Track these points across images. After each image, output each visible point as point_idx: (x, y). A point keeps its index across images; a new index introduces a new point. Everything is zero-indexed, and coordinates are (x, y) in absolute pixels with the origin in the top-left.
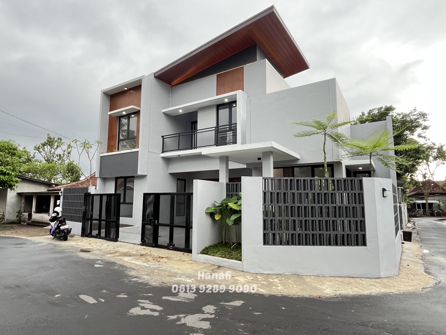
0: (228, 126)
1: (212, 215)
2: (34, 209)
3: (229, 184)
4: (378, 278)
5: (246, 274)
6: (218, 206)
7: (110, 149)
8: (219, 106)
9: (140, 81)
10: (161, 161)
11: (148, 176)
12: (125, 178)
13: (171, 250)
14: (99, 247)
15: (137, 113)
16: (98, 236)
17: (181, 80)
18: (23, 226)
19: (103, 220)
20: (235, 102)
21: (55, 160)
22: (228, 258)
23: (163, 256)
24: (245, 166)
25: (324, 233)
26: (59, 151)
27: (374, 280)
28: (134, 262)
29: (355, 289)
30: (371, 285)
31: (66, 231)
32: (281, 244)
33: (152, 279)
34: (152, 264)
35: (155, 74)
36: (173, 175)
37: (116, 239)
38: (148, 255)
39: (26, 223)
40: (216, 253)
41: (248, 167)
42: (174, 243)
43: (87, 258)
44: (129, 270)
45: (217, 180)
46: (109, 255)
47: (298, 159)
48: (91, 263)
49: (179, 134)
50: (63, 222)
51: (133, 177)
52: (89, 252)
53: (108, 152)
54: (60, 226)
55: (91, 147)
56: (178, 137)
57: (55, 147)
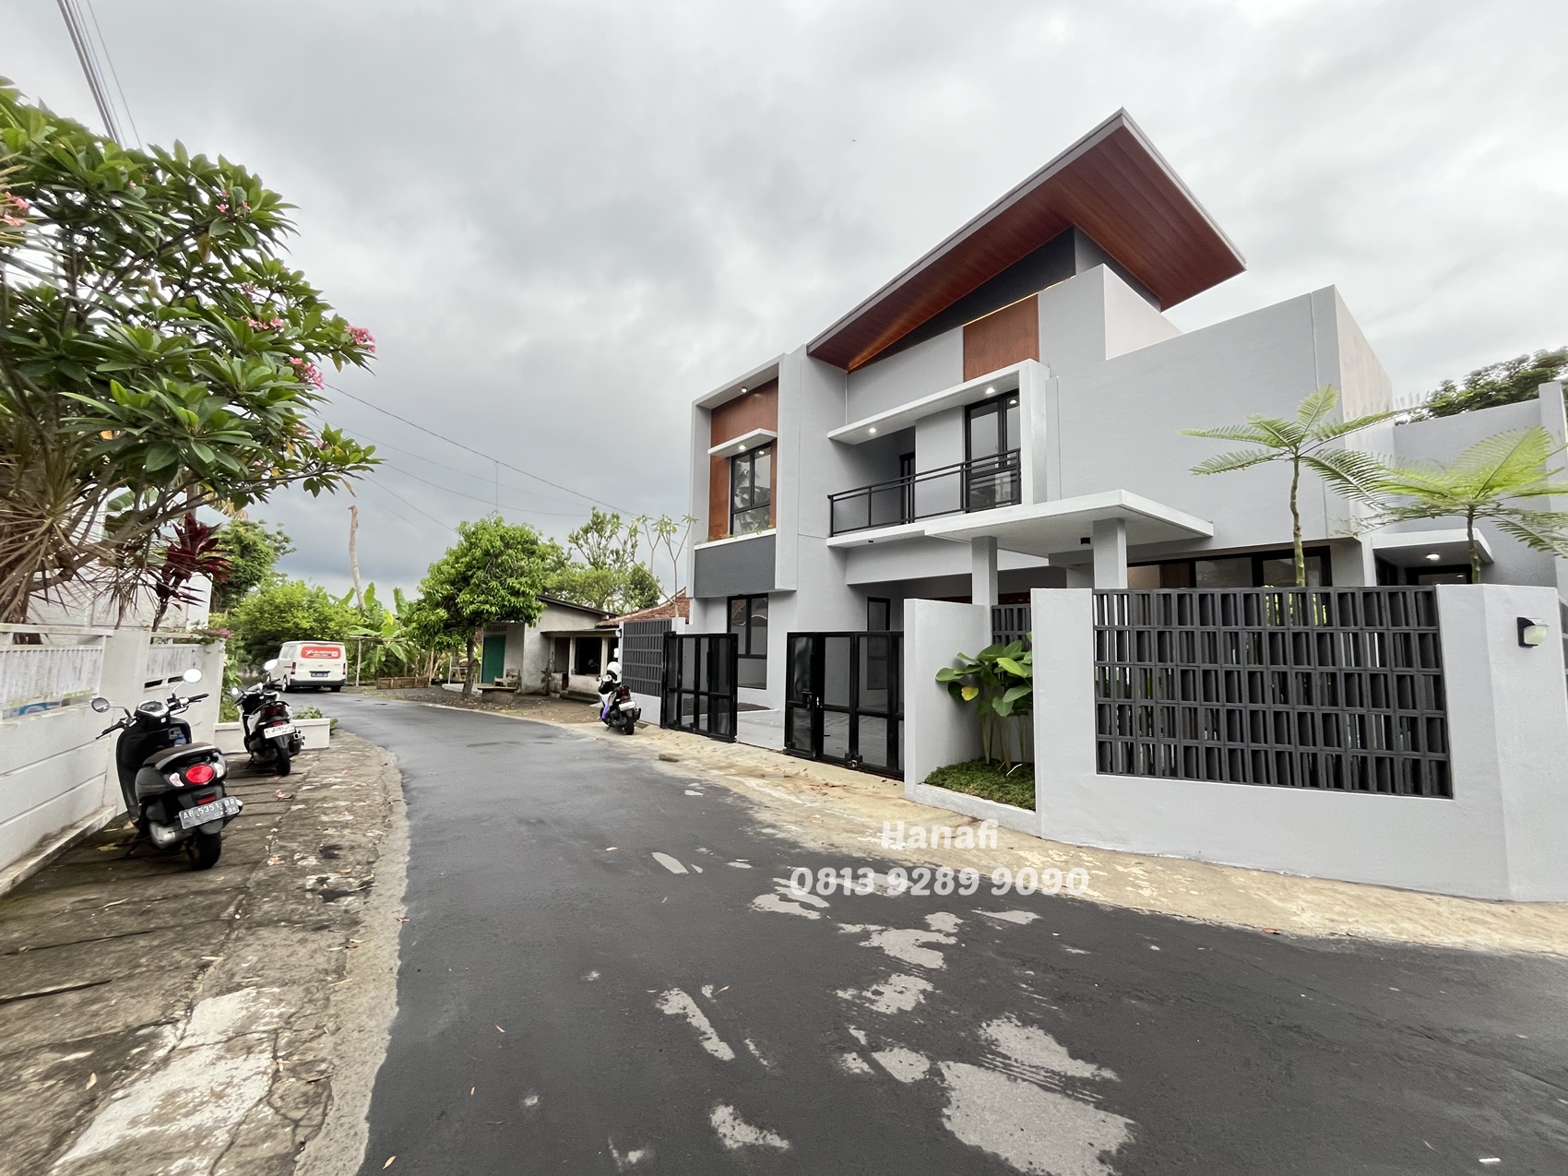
0: (997, 459)
1: (953, 688)
2: (572, 666)
3: (1000, 610)
4: (1500, 902)
5: (1048, 845)
6: (970, 666)
7: (714, 533)
8: (972, 409)
9: (776, 367)
10: (828, 558)
11: (798, 593)
12: (749, 598)
13: (854, 769)
14: (695, 753)
15: (771, 445)
16: (694, 728)
17: (872, 353)
18: (554, 700)
19: (704, 694)
20: (1015, 393)
21: (608, 561)
22: (999, 801)
23: (836, 784)
24: (1044, 562)
25: (1293, 750)
26: (614, 544)
27: (1484, 906)
28: (767, 790)
29: (1406, 925)
30: (1471, 919)
31: (630, 714)
32: (1151, 771)
33: (807, 834)
34: (808, 800)
35: (808, 347)
36: (857, 589)
37: (730, 737)
38: (801, 778)
39: (558, 695)
40: (967, 785)
41: (1054, 564)
42: (860, 753)
43: (671, 774)
44: (756, 808)
45: (968, 599)
46: (715, 772)
47: (1207, 538)
48: (677, 786)
49: (870, 488)
50: (623, 694)
51: (766, 595)
52: (676, 761)
53: (710, 540)
54: (620, 703)
55: (675, 530)
56: (867, 496)
57: (608, 534)
